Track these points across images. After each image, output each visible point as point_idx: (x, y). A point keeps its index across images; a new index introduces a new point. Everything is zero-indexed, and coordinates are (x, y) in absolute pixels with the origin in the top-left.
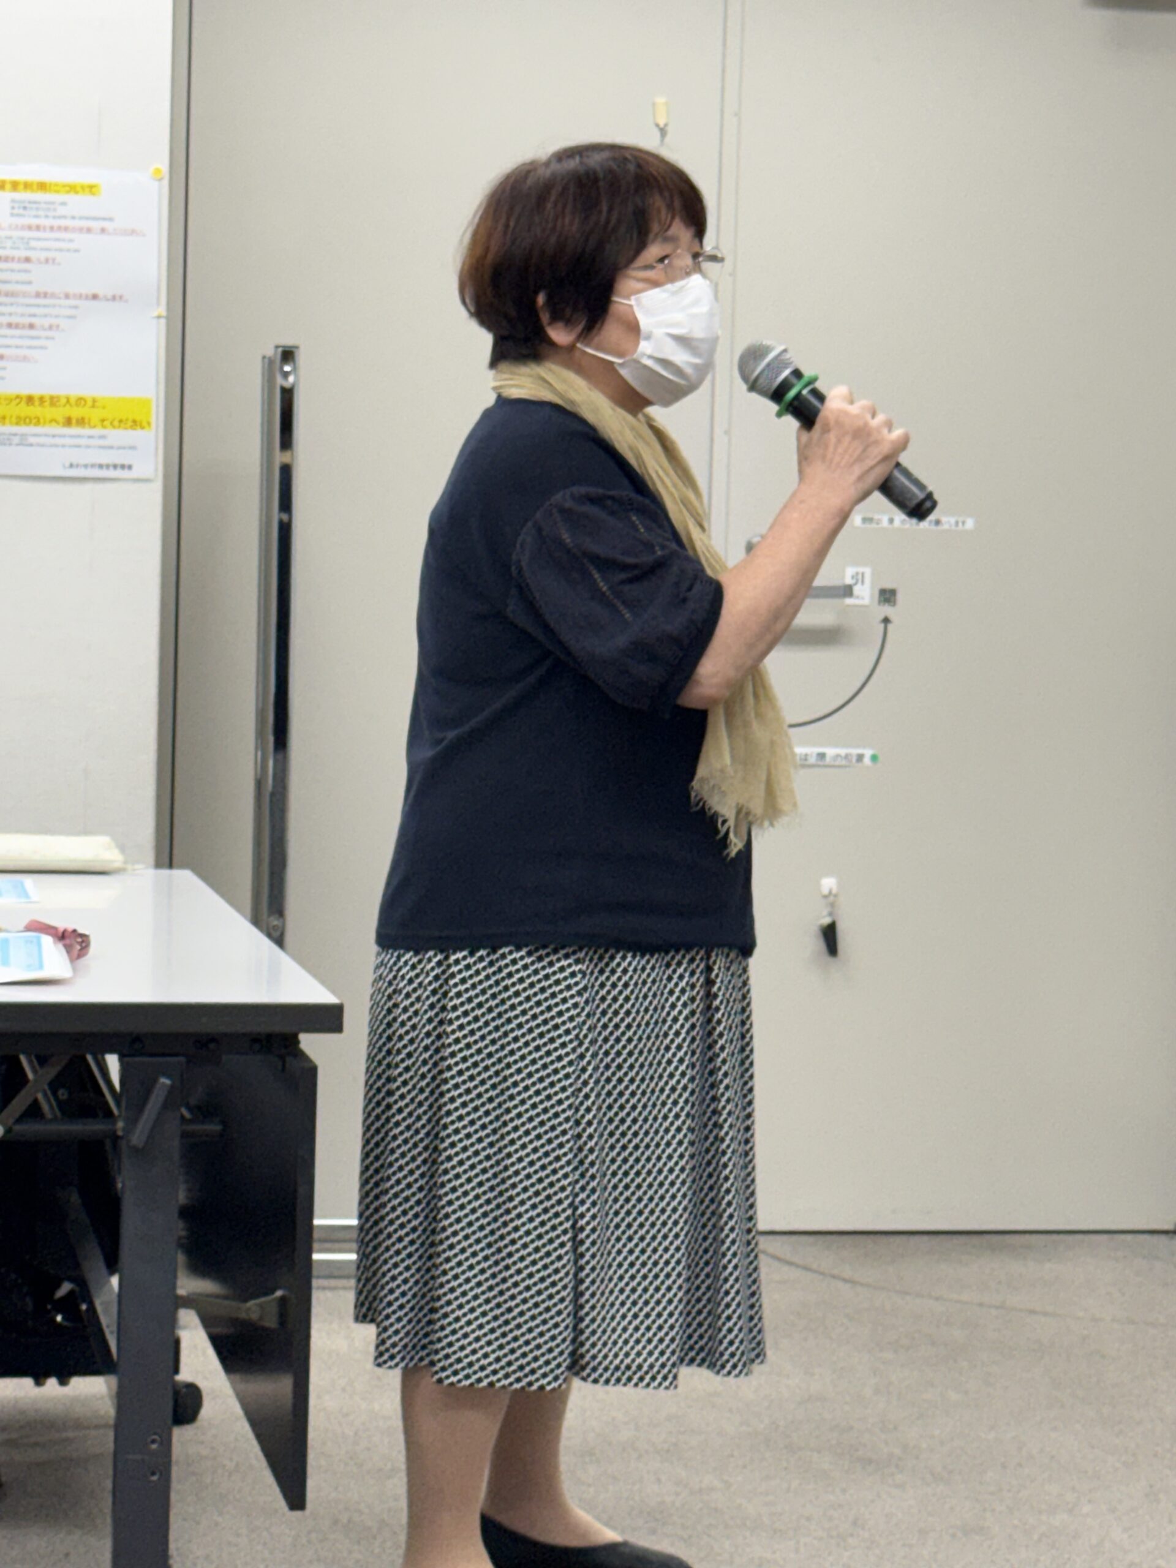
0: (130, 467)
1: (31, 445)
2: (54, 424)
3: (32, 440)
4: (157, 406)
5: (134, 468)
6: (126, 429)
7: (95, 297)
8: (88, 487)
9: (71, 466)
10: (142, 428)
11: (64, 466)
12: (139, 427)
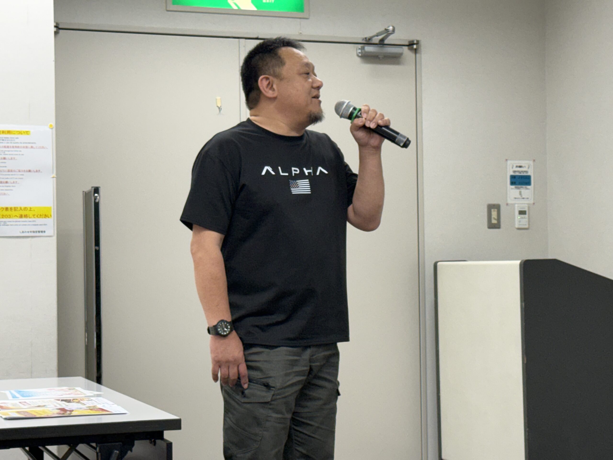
0: (44, 232)
1: (8, 225)
2: (16, 217)
3: (8, 223)
4: (54, 209)
5: (46, 232)
6: (42, 218)
7: (30, 171)
8: (29, 239)
9: (23, 232)
10: (49, 217)
11: (20, 233)
12: (47, 217)
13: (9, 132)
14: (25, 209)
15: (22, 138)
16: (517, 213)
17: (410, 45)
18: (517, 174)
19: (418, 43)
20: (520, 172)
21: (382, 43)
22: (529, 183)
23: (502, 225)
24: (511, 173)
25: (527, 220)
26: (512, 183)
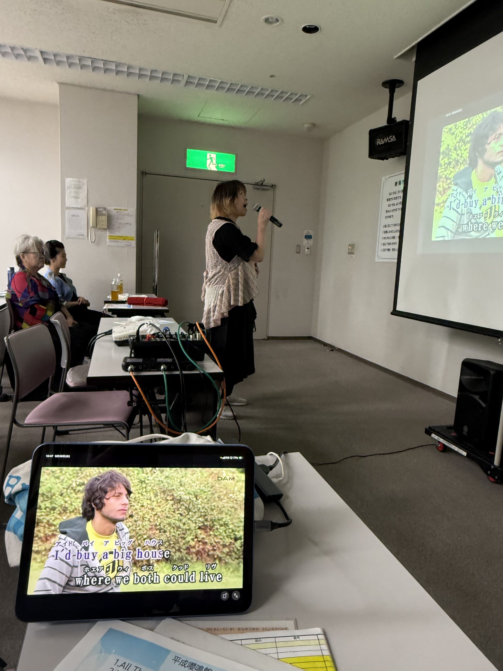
0: (132, 245)
1: (119, 242)
2: (122, 240)
4: (135, 237)
6: (131, 240)
7: (127, 224)
8: (127, 248)
9: (124, 245)
10: (133, 240)
13: (120, 210)
14: (125, 237)
15: (126, 212)
16: (306, 248)
17: (272, 186)
18: (307, 235)
19: (275, 186)
20: (309, 234)
21: (262, 184)
22: (311, 238)
23: (301, 252)
24: (305, 234)
25: (309, 251)
26: (305, 238)
